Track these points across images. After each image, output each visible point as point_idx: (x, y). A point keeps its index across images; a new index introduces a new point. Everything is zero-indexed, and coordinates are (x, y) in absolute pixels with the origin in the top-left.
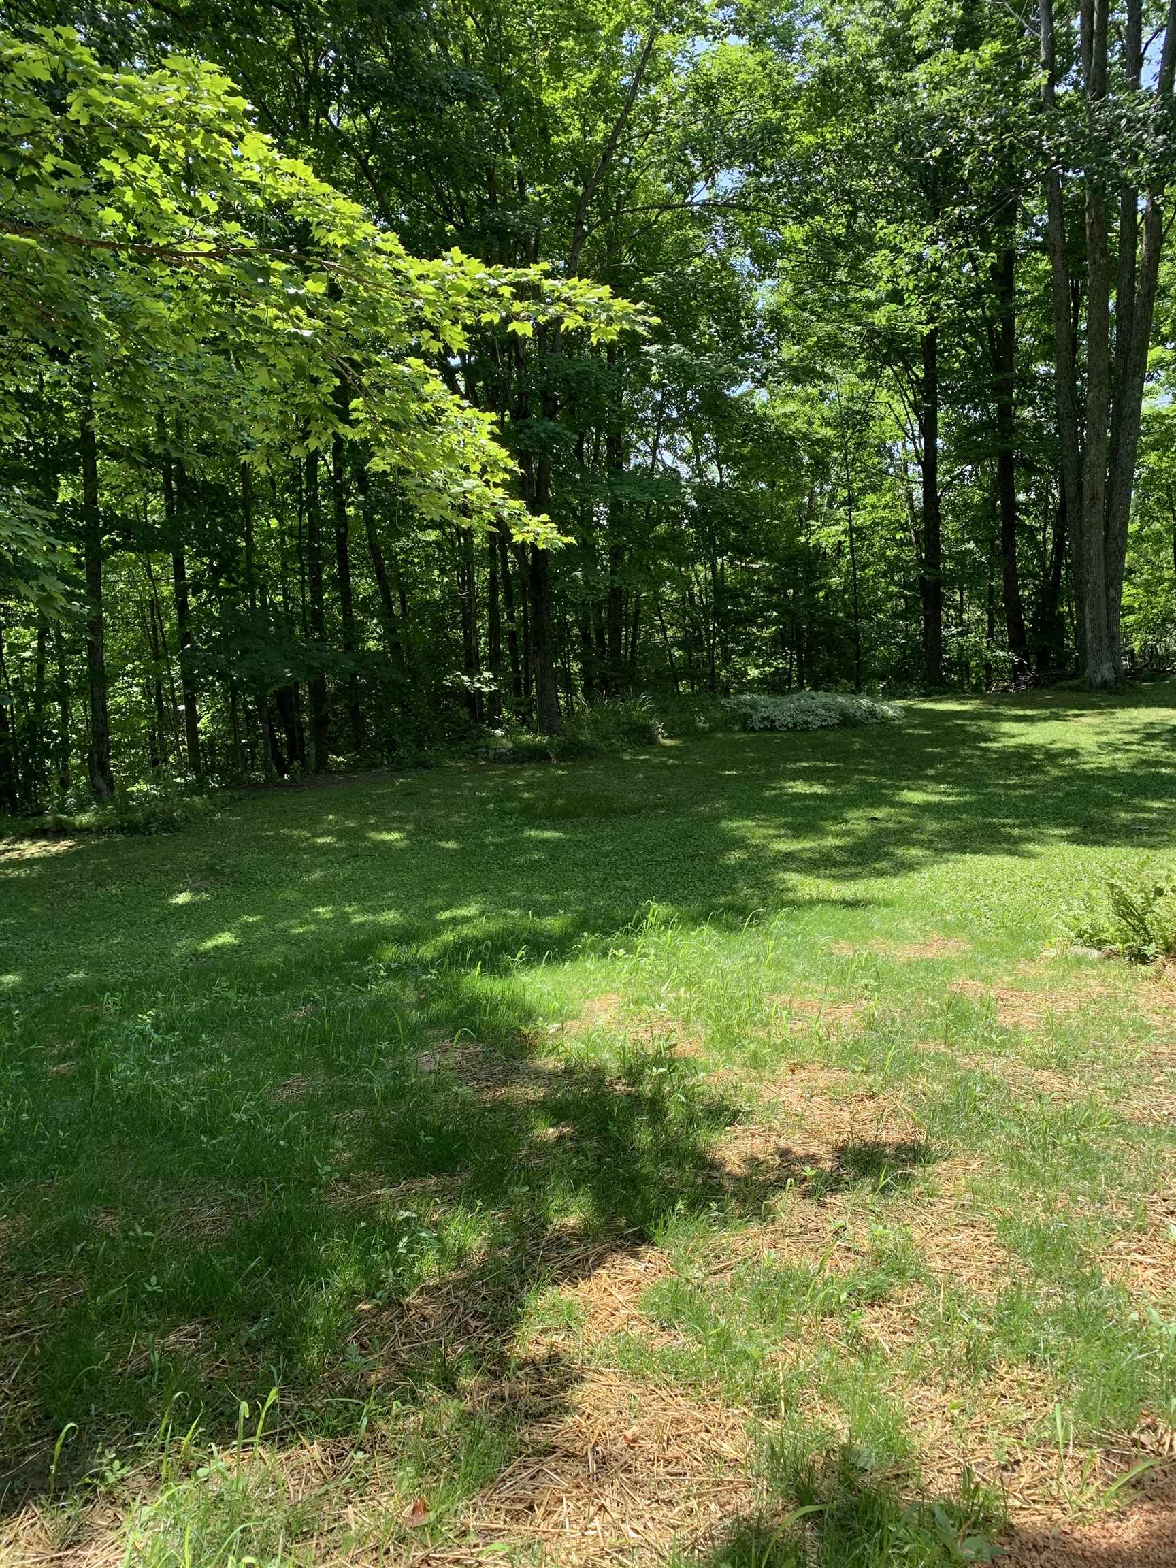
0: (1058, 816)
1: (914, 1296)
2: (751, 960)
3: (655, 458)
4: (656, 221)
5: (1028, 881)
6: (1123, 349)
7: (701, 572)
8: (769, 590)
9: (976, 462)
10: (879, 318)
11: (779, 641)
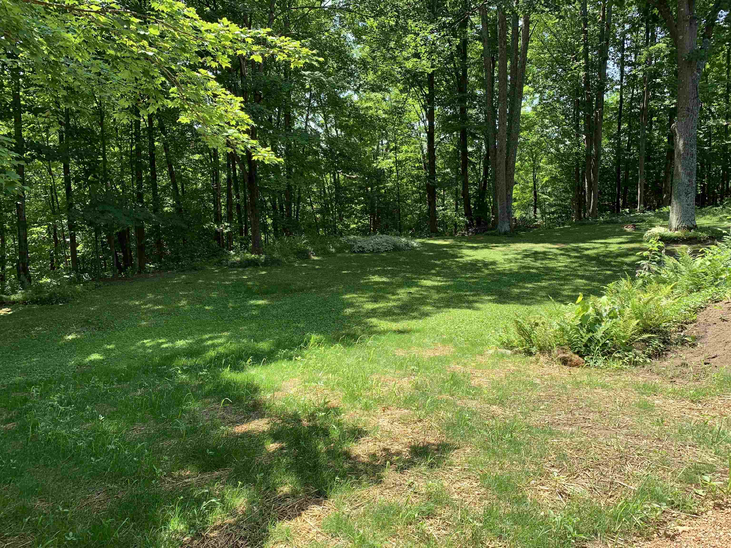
0: (488, 291)
1: (446, 513)
2: (361, 359)
3: (306, 125)
4: (307, 14)
5: (477, 320)
6: (513, 86)
7: (328, 178)
8: (361, 188)
9: (451, 133)
10: (409, 65)
11: (364, 211)
